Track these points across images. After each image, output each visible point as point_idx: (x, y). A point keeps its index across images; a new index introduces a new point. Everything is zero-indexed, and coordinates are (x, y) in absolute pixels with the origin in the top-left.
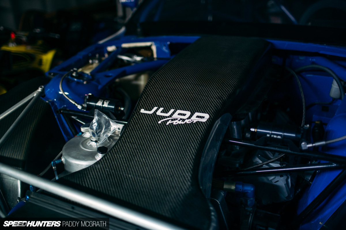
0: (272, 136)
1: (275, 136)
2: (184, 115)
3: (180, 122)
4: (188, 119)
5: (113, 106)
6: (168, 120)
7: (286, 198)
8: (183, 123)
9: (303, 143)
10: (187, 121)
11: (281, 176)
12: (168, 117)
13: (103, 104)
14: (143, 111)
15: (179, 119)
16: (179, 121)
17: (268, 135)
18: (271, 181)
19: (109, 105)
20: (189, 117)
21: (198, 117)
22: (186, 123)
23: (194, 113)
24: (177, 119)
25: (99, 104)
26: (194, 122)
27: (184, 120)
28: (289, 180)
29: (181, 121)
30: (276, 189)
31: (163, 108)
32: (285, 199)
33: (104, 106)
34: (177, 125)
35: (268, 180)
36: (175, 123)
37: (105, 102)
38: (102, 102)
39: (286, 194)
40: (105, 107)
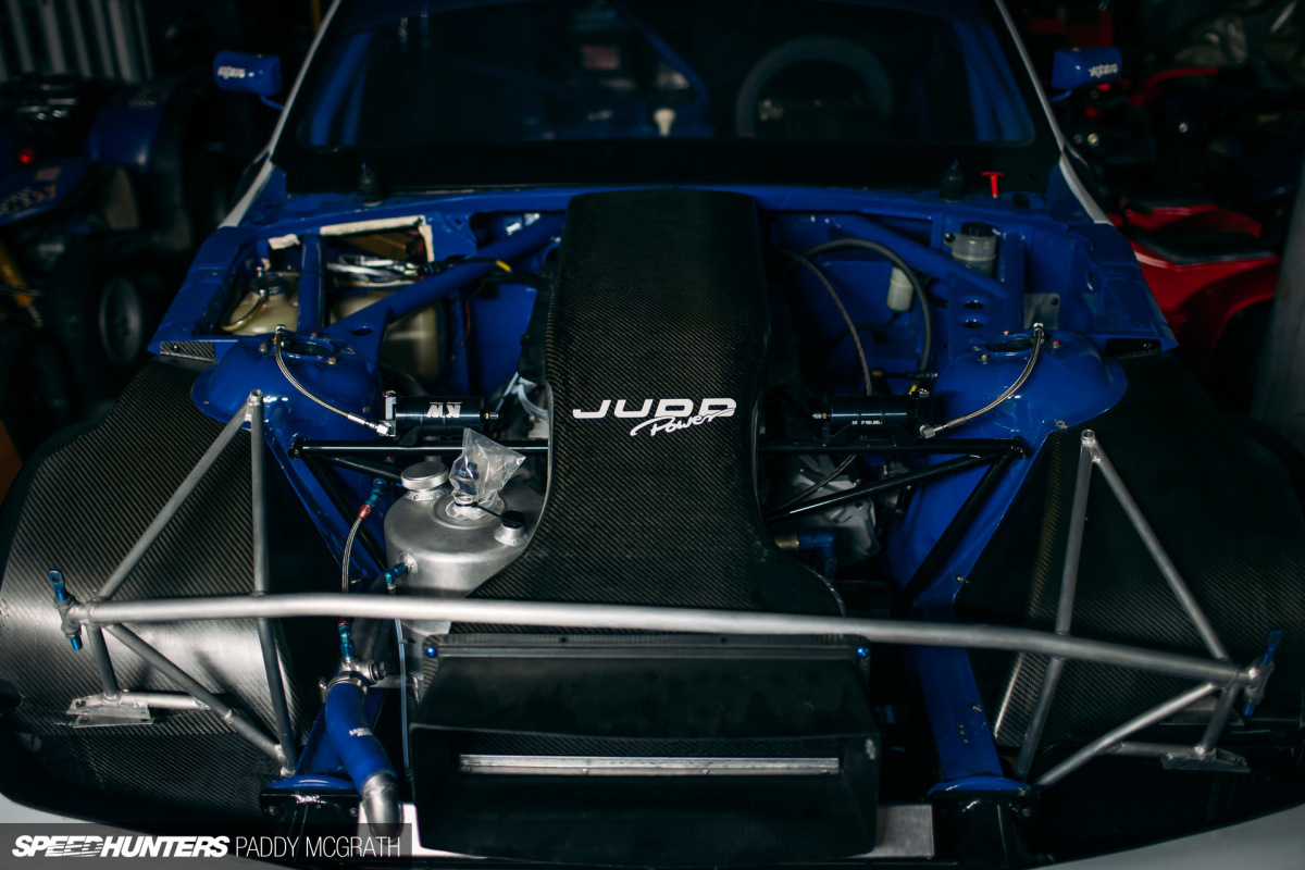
0: (863, 422)
1: (869, 422)
2: (681, 408)
3: (680, 426)
4: (692, 415)
5: (476, 413)
6: (651, 426)
7: (868, 550)
8: (685, 426)
9: (922, 427)
10: (693, 420)
11: (858, 505)
12: (647, 418)
13: (446, 411)
14: (578, 414)
15: (674, 419)
16: (675, 422)
17: (855, 423)
18: (836, 520)
19: (461, 412)
20: (693, 411)
21: (712, 407)
22: (692, 425)
23: (701, 402)
24: (668, 420)
25: (435, 412)
26: (710, 420)
27: (685, 420)
28: (872, 511)
29: (680, 422)
30: (845, 536)
31: (624, 401)
32: (866, 553)
33: (449, 416)
34: (674, 432)
35: (828, 519)
36: (667, 428)
37: (450, 408)
38: (441, 407)
39: (868, 543)
40: (453, 420)
